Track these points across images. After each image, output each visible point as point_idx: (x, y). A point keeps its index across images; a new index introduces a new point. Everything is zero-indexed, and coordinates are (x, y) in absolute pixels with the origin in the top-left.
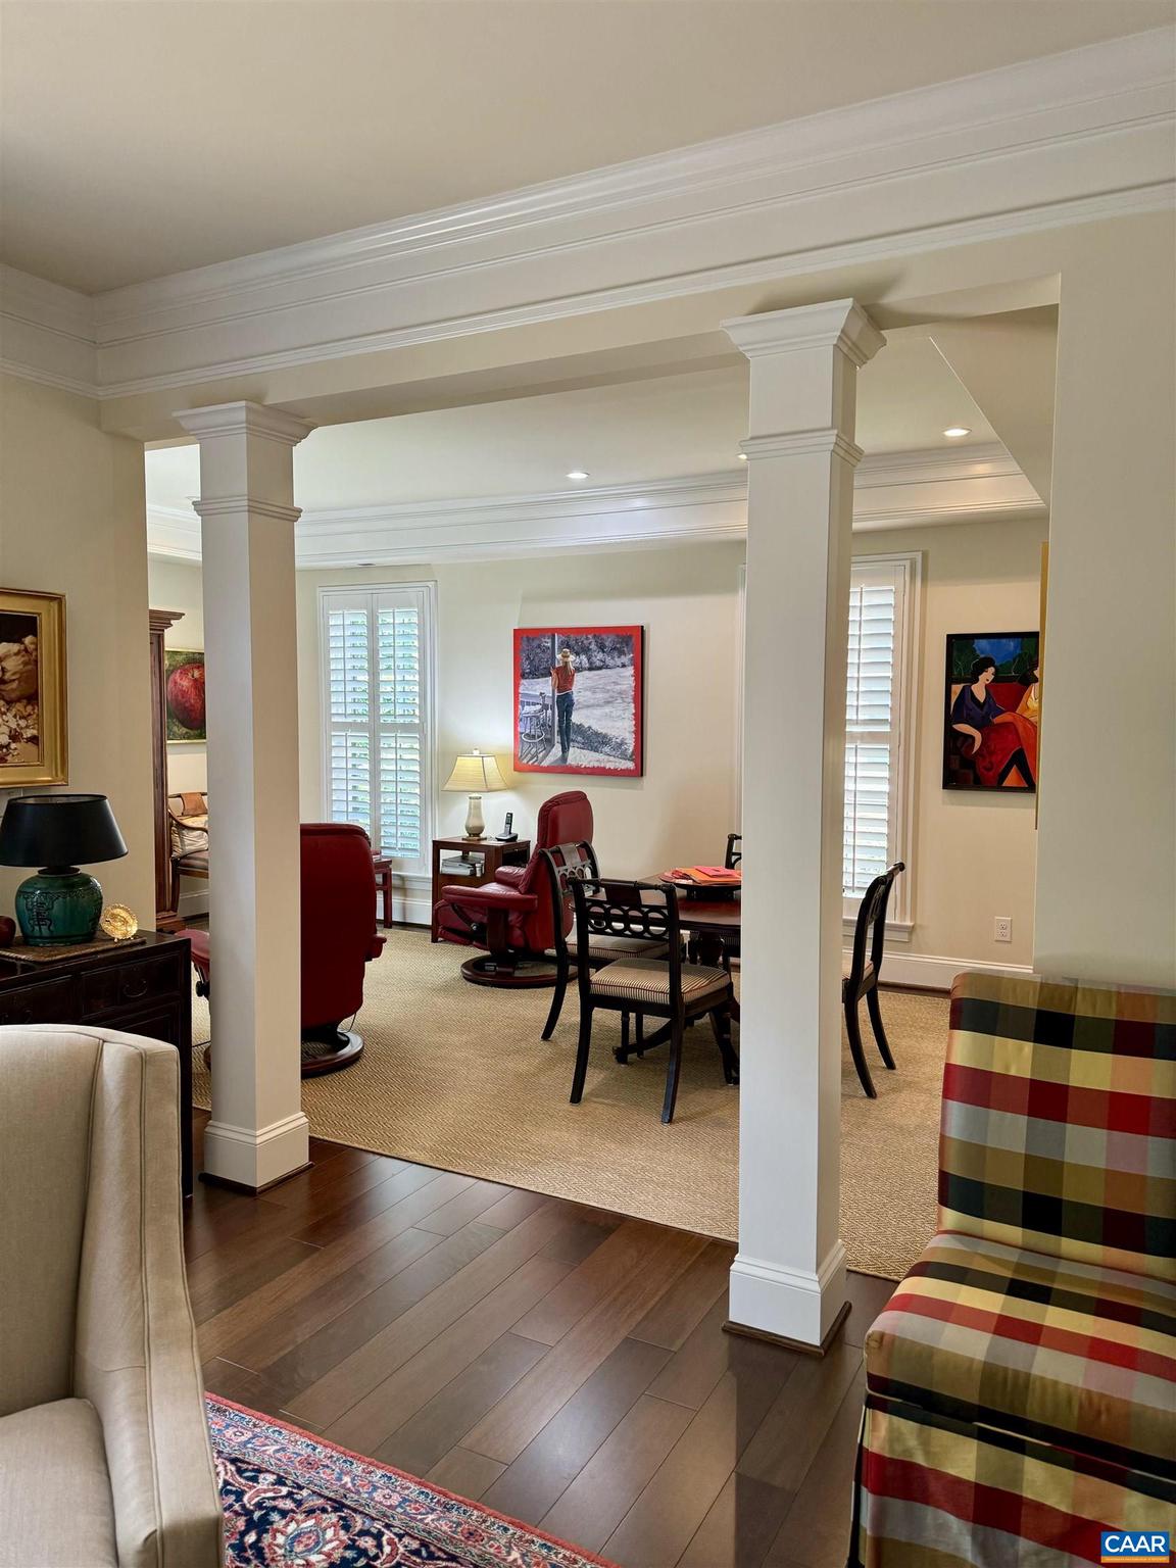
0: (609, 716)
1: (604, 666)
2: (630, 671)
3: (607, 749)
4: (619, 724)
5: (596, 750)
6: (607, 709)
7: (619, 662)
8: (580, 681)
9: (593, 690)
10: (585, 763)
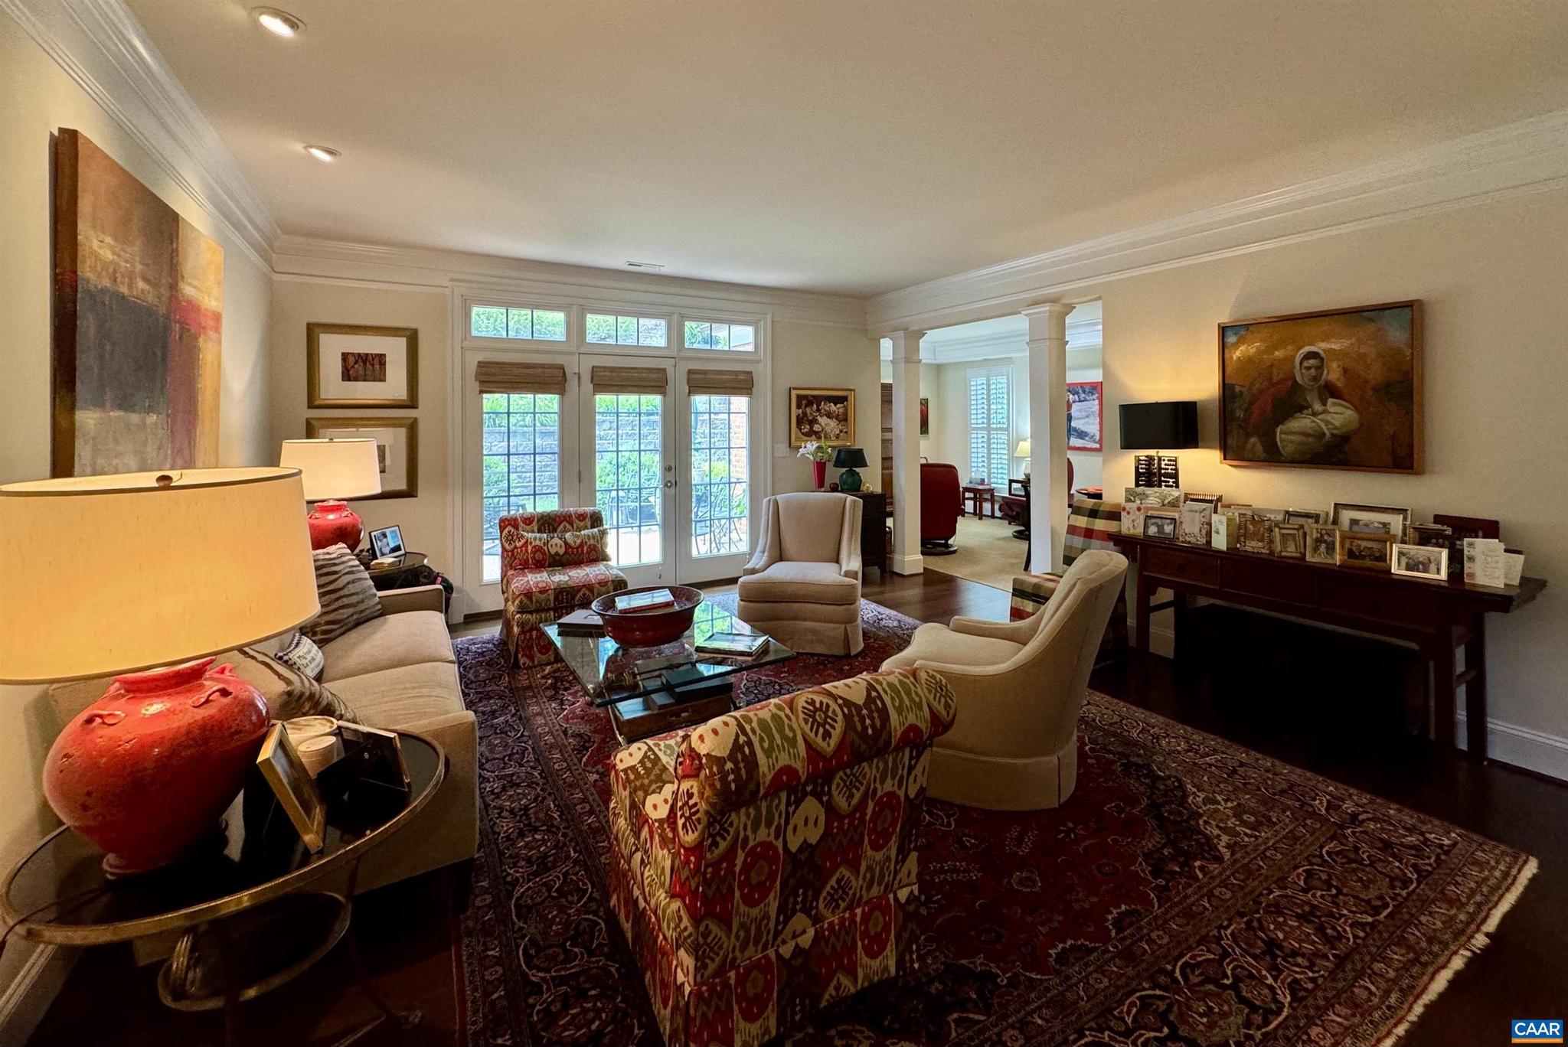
0: (1087, 423)
1: (1086, 400)
2: (1097, 402)
3: (1087, 438)
4: (1092, 427)
5: (1082, 439)
6: (1087, 420)
7: (1091, 398)
8: (1075, 407)
9: (1080, 411)
10: (1077, 445)
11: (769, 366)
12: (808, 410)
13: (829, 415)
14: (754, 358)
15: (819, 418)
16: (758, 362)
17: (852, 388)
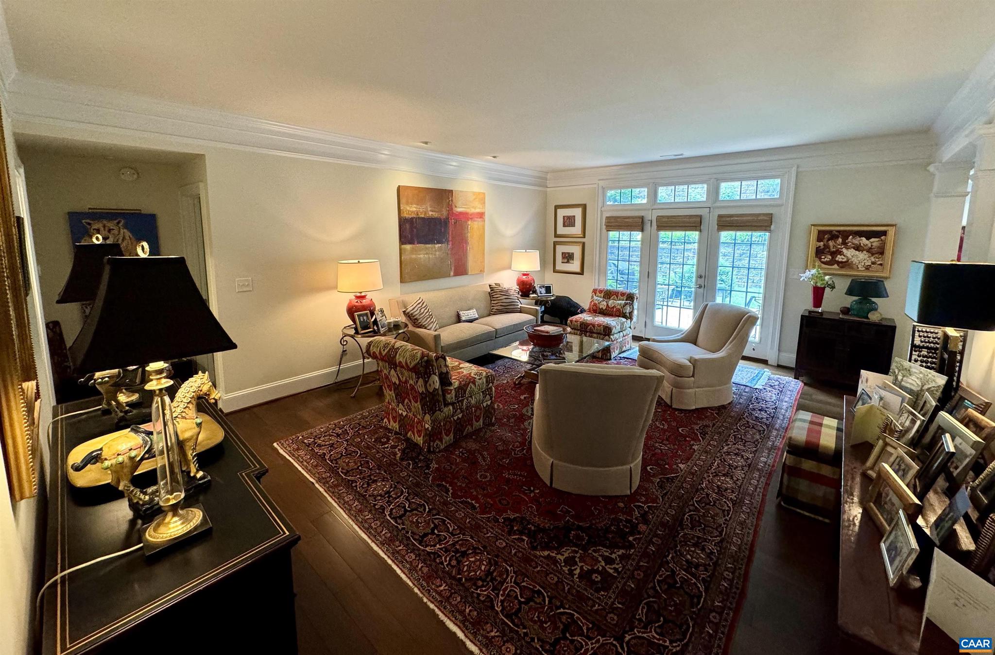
11: (790, 210)
12: (831, 243)
13: (858, 248)
14: (779, 202)
15: (844, 250)
16: (780, 205)
17: (893, 223)
